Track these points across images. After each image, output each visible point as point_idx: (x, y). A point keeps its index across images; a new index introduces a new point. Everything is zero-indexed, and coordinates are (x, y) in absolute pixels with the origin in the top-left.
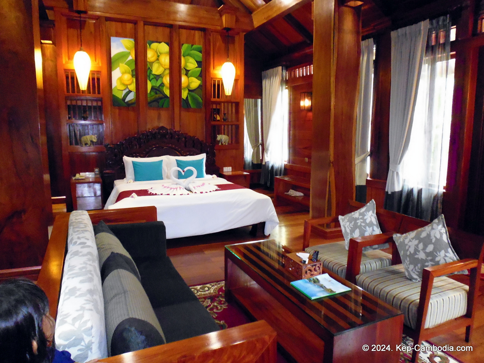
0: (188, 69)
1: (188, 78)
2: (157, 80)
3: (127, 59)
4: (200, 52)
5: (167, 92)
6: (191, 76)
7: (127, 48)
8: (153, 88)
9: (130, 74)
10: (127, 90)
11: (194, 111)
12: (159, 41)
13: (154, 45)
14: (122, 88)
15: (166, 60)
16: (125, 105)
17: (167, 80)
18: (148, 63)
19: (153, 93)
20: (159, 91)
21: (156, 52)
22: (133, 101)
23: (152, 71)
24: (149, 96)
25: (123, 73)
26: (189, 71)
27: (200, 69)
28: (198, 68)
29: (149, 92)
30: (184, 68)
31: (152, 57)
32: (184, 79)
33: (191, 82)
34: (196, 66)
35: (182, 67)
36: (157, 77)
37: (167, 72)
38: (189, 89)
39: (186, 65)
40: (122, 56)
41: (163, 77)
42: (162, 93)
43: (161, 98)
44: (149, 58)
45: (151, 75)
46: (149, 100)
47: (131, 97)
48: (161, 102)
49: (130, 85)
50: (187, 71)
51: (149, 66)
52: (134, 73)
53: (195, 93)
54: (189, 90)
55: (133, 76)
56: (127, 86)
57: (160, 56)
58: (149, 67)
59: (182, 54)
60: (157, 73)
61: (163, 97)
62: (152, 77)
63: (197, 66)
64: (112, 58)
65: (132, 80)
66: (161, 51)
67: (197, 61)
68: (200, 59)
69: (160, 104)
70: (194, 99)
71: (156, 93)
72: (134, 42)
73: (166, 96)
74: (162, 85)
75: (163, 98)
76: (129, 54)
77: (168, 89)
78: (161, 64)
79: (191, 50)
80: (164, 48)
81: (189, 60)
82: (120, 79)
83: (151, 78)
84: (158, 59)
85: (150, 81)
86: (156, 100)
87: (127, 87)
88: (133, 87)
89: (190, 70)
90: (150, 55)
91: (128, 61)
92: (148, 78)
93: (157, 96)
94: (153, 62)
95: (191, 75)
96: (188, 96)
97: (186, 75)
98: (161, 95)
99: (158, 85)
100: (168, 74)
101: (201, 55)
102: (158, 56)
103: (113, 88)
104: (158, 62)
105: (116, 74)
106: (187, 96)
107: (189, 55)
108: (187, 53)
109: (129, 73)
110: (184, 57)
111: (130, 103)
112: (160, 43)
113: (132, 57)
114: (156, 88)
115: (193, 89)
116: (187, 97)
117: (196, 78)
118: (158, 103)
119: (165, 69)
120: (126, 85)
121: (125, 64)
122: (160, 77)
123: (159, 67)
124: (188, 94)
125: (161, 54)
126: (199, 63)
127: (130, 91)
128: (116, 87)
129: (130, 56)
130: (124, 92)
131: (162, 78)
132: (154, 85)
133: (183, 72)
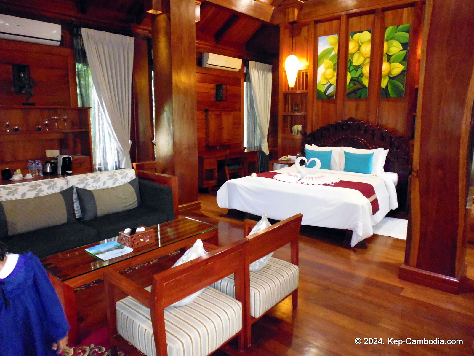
0: (390, 54)
1: (390, 64)
2: (356, 71)
3: (331, 54)
4: (407, 32)
5: (366, 82)
6: (394, 62)
7: (332, 44)
8: (352, 80)
9: (332, 68)
10: (329, 84)
11: (396, 100)
12: (362, 30)
13: (357, 36)
14: (325, 82)
15: (367, 49)
16: (326, 98)
17: (366, 70)
18: (349, 55)
19: (352, 85)
20: (358, 82)
21: (358, 42)
22: (332, 94)
23: (352, 62)
24: (348, 87)
25: (326, 69)
26: (391, 56)
27: (405, 51)
28: (403, 51)
29: (348, 83)
30: (386, 54)
31: (353, 49)
32: (385, 66)
33: (393, 69)
34: (401, 49)
35: (384, 53)
36: (357, 68)
37: (368, 60)
38: (389, 75)
39: (388, 50)
40: (327, 52)
41: (362, 67)
42: (361, 83)
43: (359, 89)
44: (350, 50)
45: (351, 66)
46: (348, 91)
47: (331, 90)
48: (359, 92)
49: (331, 78)
50: (389, 56)
51: (349, 57)
52: (336, 67)
53: (397, 80)
54: (390, 78)
55: (334, 70)
56: (328, 80)
57: (361, 46)
58: (350, 59)
59: (385, 39)
60: (357, 64)
61: (361, 87)
62: (352, 68)
63: (402, 48)
64: (319, 56)
65: (333, 74)
66: (363, 41)
67: (401, 44)
68: (406, 41)
69: (358, 95)
70: (395, 87)
71: (355, 84)
72: (338, 37)
73: (364, 87)
74: (362, 75)
75: (361, 89)
76: (333, 49)
77: (367, 79)
78: (361, 54)
79: (396, 32)
80: (366, 36)
81: (393, 43)
82: (324, 74)
83: (351, 70)
84: (359, 50)
85: (350, 72)
86: (355, 92)
87: (329, 81)
88: (333, 81)
89: (392, 55)
90: (352, 47)
91: (332, 56)
92: (348, 70)
93: (355, 87)
94: (354, 53)
95: (394, 60)
96: (389, 84)
97: (388, 61)
98: (359, 86)
99: (357, 76)
100: (368, 63)
101: (407, 35)
102: (360, 46)
103: (317, 83)
104: (359, 53)
105: (321, 70)
106: (387, 85)
107: (392, 38)
108: (390, 37)
109: (331, 68)
110: (387, 41)
111: (330, 95)
112: (362, 32)
113: (335, 52)
114: (355, 79)
115: (396, 75)
116: (387, 86)
117: (399, 63)
118: (356, 93)
119: (366, 59)
120: (328, 79)
121: (329, 60)
122: (360, 67)
123: (359, 57)
124: (389, 81)
125: (362, 43)
126: (404, 46)
127: (331, 85)
128: (320, 82)
129: (333, 52)
130: (326, 86)
131: (362, 68)
132: (354, 76)
133: (385, 58)
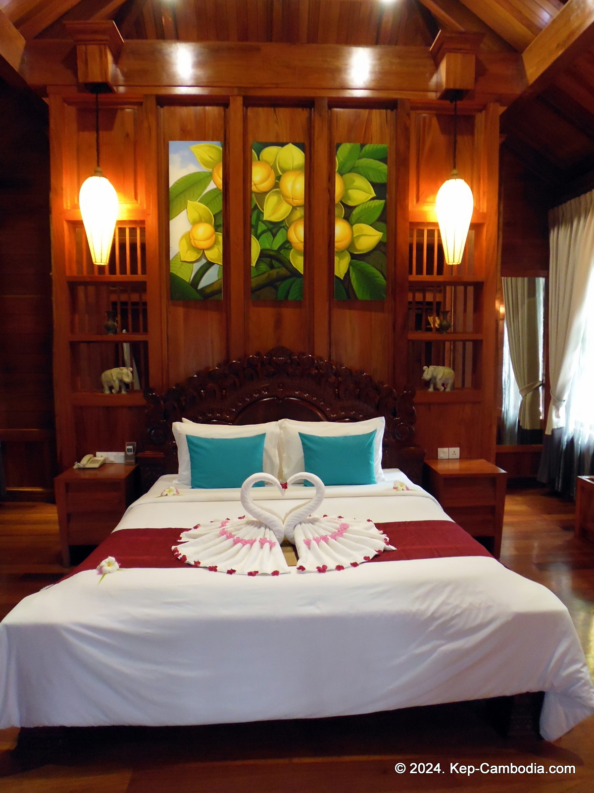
0: (351, 204)
1: (352, 225)
2: (274, 235)
3: (205, 187)
4: (384, 160)
5: (298, 262)
6: (359, 221)
7: (206, 164)
8: (263, 254)
9: (210, 223)
10: (204, 261)
11: (366, 306)
12: (281, 141)
13: (270, 153)
14: (191, 256)
15: (295, 185)
16: (198, 296)
17: (297, 234)
18: (253, 195)
19: (263, 267)
20: (279, 260)
21: (274, 168)
22: (216, 287)
23: (263, 213)
24: (254, 273)
25: (195, 223)
26: (353, 208)
27: (383, 202)
28: (376, 201)
29: (254, 264)
30: (341, 202)
31: (263, 181)
32: (341, 229)
33: (359, 236)
34: (371, 196)
35: (337, 200)
36: (275, 227)
37: (300, 213)
38: (351, 252)
39: (346, 195)
40: (193, 183)
41: (288, 228)
42: (287, 265)
43: (283, 278)
44: (255, 184)
45: (260, 222)
46: (254, 282)
47: (212, 277)
48: (283, 286)
49: (209, 249)
50: (349, 209)
51: (255, 201)
52: (220, 221)
53: (368, 263)
54: (353, 257)
55: (216, 227)
56: (202, 252)
57: (282, 178)
58: (256, 204)
59: (336, 170)
60: (275, 218)
61: (289, 274)
62: (261, 227)
63: (374, 195)
64: (170, 190)
65: (214, 236)
66: (286, 166)
67: (374, 185)
68: (383, 179)
69: (281, 294)
70: (365, 277)
71: (272, 267)
72: (221, 149)
73: (294, 273)
74: (287, 245)
75: (289, 277)
76: (210, 176)
77: (301, 255)
78: (283, 196)
79: (360, 158)
80: (293, 156)
81: (354, 181)
82: (188, 237)
83: (259, 231)
84: (276, 185)
85: (258, 238)
86: (272, 283)
87: (204, 255)
88: (215, 254)
89: (355, 207)
90: (259, 176)
91: (209, 192)
92: (253, 230)
93: (274, 272)
94: (266, 193)
95: (358, 219)
96: (351, 268)
97: (347, 218)
98: (283, 271)
99: (276, 247)
100: (300, 218)
101: (384, 167)
102: (279, 178)
103: (171, 257)
104: (277, 192)
105: (179, 225)
106: (348, 271)
107: (353, 170)
108: (349, 165)
109: (208, 222)
110: (341, 175)
111: (208, 291)
112: (282, 145)
113: (216, 183)
114: (272, 253)
115: (365, 252)
116: (348, 274)
117: (371, 225)
118: (276, 288)
119: (294, 208)
120: (201, 250)
121: (199, 202)
122: (281, 227)
123: (279, 203)
124: (350, 264)
125: (284, 171)
126: (380, 189)
127: (210, 264)
128: (178, 255)
129: (212, 181)
130: (196, 267)
131: (287, 230)
132: (268, 247)
133: (339, 211)
